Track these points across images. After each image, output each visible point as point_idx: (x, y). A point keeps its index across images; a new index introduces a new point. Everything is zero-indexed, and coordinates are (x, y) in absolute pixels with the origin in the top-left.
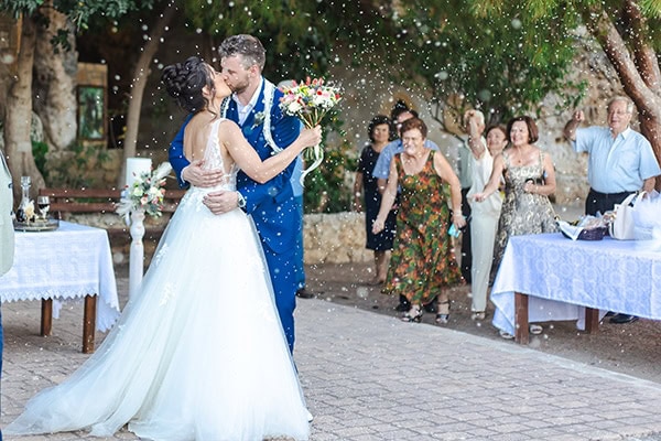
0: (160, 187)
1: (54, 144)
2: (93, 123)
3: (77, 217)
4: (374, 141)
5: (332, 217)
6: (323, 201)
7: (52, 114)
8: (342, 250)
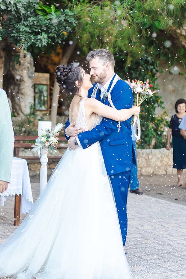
0: (56, 137)
1: (23, 113)
2: (42, 102)
3: (26, 150)
4: (177, 112)
5: (157, 151)
6: (153, 142)
7: (22, 98)
8: (162, 167)
